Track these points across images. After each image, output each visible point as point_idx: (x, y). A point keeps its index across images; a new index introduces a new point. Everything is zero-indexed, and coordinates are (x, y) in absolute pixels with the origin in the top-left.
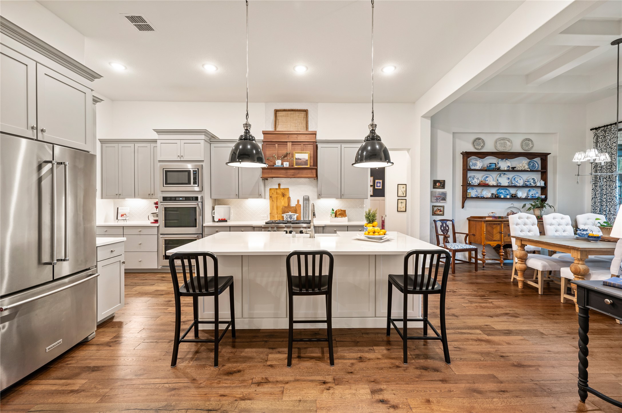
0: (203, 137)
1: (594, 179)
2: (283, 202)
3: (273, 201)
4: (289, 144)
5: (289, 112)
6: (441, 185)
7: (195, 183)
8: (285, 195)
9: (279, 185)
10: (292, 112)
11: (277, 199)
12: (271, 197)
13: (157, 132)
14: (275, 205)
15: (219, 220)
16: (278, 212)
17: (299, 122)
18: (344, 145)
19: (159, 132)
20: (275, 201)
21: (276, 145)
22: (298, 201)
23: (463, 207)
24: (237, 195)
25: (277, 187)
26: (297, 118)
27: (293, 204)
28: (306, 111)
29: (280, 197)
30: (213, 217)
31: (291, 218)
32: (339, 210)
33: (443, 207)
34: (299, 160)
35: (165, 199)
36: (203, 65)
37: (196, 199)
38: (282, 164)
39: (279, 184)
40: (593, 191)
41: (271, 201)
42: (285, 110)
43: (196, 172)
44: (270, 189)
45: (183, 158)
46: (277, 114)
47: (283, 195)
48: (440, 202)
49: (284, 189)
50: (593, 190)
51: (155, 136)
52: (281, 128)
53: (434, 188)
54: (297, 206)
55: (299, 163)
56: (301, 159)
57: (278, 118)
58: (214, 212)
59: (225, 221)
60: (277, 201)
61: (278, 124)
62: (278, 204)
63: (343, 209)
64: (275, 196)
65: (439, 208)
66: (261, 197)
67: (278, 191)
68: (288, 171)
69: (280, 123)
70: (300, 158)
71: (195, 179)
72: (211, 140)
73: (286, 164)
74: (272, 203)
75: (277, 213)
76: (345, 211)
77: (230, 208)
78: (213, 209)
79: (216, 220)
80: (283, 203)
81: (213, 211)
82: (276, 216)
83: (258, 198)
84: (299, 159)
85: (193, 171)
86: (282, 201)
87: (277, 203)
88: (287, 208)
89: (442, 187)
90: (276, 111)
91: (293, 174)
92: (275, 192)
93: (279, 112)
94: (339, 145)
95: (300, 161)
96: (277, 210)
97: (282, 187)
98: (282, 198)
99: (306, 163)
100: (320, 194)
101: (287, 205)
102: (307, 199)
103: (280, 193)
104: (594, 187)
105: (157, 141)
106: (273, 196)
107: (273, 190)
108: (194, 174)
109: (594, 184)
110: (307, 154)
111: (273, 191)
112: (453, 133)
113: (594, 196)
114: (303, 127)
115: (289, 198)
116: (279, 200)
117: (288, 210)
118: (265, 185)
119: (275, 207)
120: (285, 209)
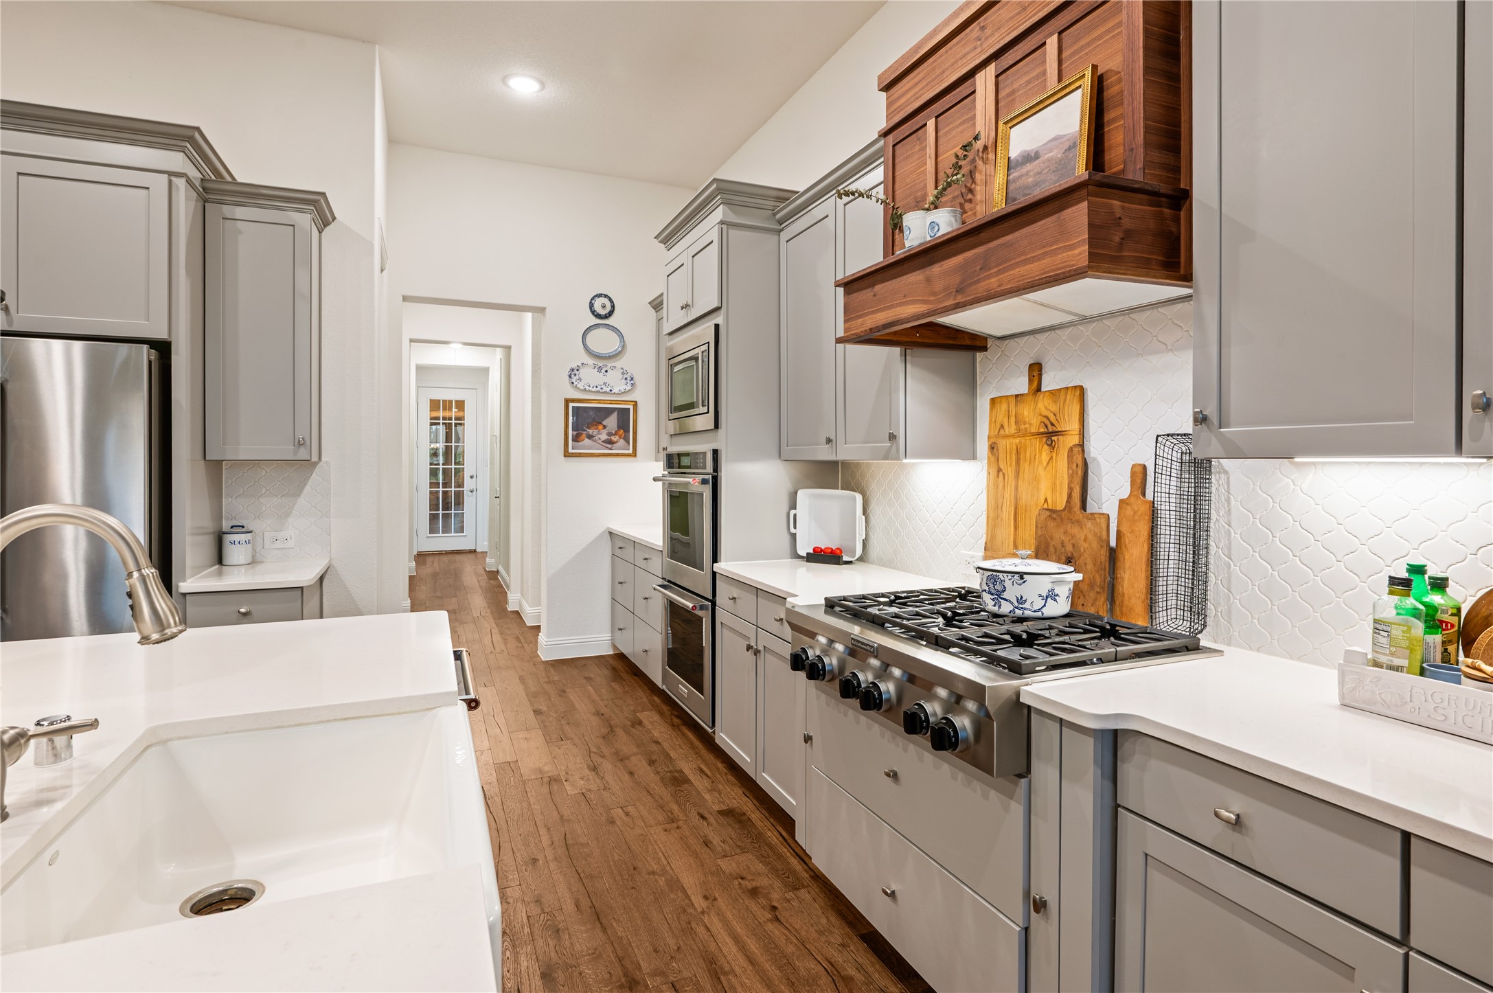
0: (719, 213)
2: (1046, 483)
3: (999, 470)
8: (1056, 433)
9: (1036, 370)
11: (1018, 463)
12: (995, 449)
14: (1009, 495)
15: (815, 550)
20: (1010, 472)
22: (1139, 476)
25: (1021, 384)
27: (1108, 494)
29: (1036, 446)
31: (998, 596)
34: (1029, 167)
39: (1031, 366)
41: (994, 471)
44: (993, 401)
47: (1050, 435)
49: (1055, 394)
54: (1129, 512)
55: (1027, 187)
56: (1037, 156)
58: (795, 515)
60: (1017, 474)
62: (1025, 497)
64: (1011, 442)
67: (1027, 411)
68: (936, 269)
70: (1035, 145)
72: (778, 216)
80: (1044, 491)
81: (793, 512)
84: (1026, 159)
86: (1041, 471)
87: (1016, 488)
91: (956, 279)
92: (1013, 419)
95: (1030, 173)
96: (1016, 528)
97: (1050, 381)
98: (1046, 458)
99: (1065, 168)
101: (1068, 501)
103: (1035, 424)
106: (1005, 444)
107: (1004, 406)
111: (1004, 414)
115: (1076, 456)
116: (1026, 468)
117: (1066, 533)
118: (970, 384)
119: (1007, 513)
120: (1051, 524)
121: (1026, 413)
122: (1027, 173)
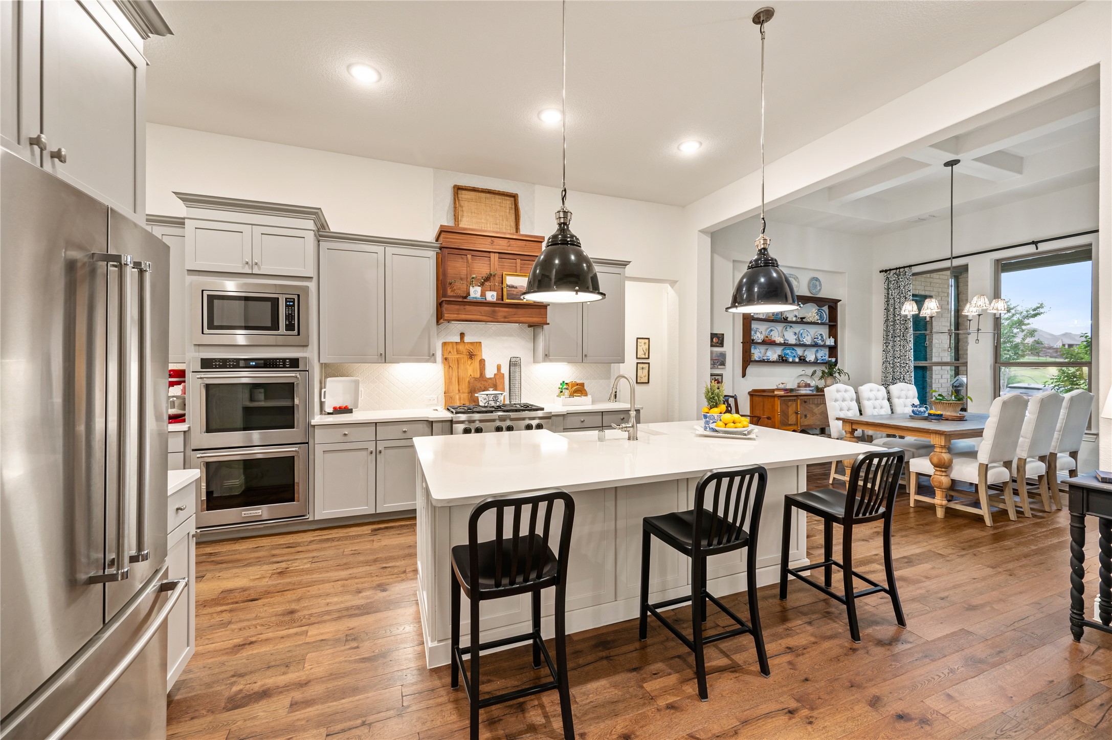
1: (885, 336)
2: (470, 370)
3: (450, 366)
4: (495, 257)
5: (483, 195)
6: (719, 342)
7: (290, 327)
8: (474, 355)
9: (462, 335)
10: (488, 195)
11: (458, 364)
12: (446, 359)
13: (183, 200)
14: (455, 374)
15: (335, 408)
16: (460, 388)
17: (503, 216)
19: (188, 199)
20: (455, 367)
21: (469, 257)
22: (499, 368)
23: (744, 375)
24: (381, 354)
25: (458, 339)
26: (499, 207)
27: (490, 372)
28: (514, 197)
29: (464, 357)
30: (323, 404)
31: (496, 401)
32: (573, 384)
33: (721, 375)
34: (513, 289)
35: (207, 364)
36: (349, 67)
37: (294, 363)
38: (483, 294)
40: (884, 353)
41: (447, 367)
42: (474, 190)
43: (294, 302)
44: (444, 344)
45: (259, 269)
46: (459, 196)
47: (471, 356)
48: (718, 368)
49: (472, 343)
50: (884, 351)
51: (179, 209)
52: (466, 223)
54: (498, 376)
55: (513, 294)
56: (516, 288)
57: (461, 201)
58: (325, 392)
59: (345, 410)
60: (458, 368)
61: (462, 216)
62: (461, 374)
63: (579, 382)
64: (453, 356)
65: (717, 377)
67: (461, 347)
69: (465, 214)
70: (515, 284)
71: (289, 317)
72: (320, 233)
73: (491, 296)
74: (449, 372)
75: (459, 391)
76: (583, 385)
77: (357, 383)
78: (323, 385)
79: (329, 409)
80: (470, 372)
81: (323, 390)
82: (457, 397)
83: (427, 361)
84: (513, 287)
85: (286, 299)
86: (468, 366)
87: (458, 372)
88: (481, 383)
89: (720, 344)
90: (458, 189)
92: (455, 350)
93: (463, 192)
95: (514, 291)
96: (459, 385)
97: (467, 339)
98: (469, 362)
100: (547, 353)
101: (478, 375)
102: (514, 364)
103: (465, 351)
104: (885, 347)
105: (183, 224)
106: (449, 357)
107: (451, 345)
108: (287, 306)
109: (885, 343)
110: (525, 278)
111: (449, 348)
112: (734, 261)
113: (885, 360)
114: (511, 226)
115: (482, 362)
116: (462, 366)
117: (481, 384)
119: (455, 380)
120: (476, 382)
121: (461, 348)
122: (513, 291)
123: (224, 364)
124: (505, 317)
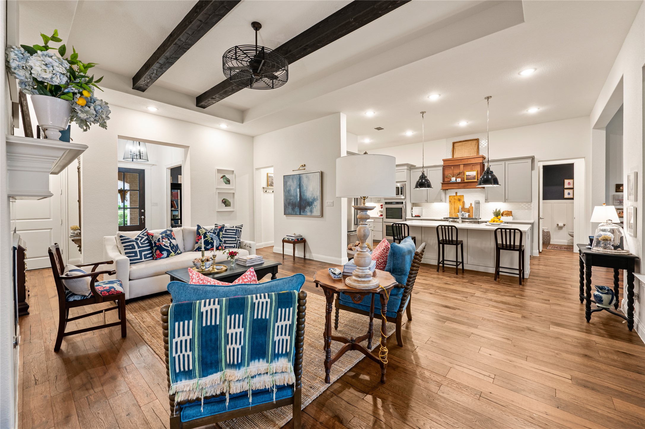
0: (406, 167)
2: (459, 205)
4: (462, 166)
5: (464, 142)
7: (401, 194)
9: (456, 193)
10: (466, 142)
12: (450, 201)
14: (453, 206)
15: (416, 216)
17: (472, 148)
18: (507, 163)
20: (453, 204)
21: (452, 167)
22: (471, 204)
24: (426, 200)
25: (455, 194)
26: (471, 145)
27: (467, 206)
28: (477, 140)
29: (457, 201)
30: (412, 214)
31: (463, 216)
32: (506, 211)
35: (386, 203)
37: (402, 203)
38: (456, 180)
41: (450, 204)
42: (460, 142)
43: (402, 188)
44: (450, 196)
46: (455, 145)
47: (459, 200)
49: (460, 196)
52: (457, 155)
53: (616, 191)
54: (470, 208)
57: (455, 148)
59: (419, 216)
61: (455, 152)
62: (455, 206)
63: (509, 210)
64: (453, 201)
66: (442, 202)
67: (456, 197)
68: (460, 184)
70: (469, 175)
71: (401, 192)
72: (411, 168)
73: (459, 180)
74: (451, 206)
75: (454, 212)
76: (511, 212)
77: (422, 208)
78: (412, 209)
79: (414, 216)
82: (454, 214)
83: (440, 202)
84: (469, 176)
88: (462, 209)
90: (454, 143)
92: (453, 198)
93: (456, 144)
94: (503, 163)
95: (469, 177)
97: (458, 194)
98: (459, 202)
99: (474, 178)
100: (487, 199)
101: (462, 207)
102: (478, 203)
103: (457, 199)
106: (452, 201)
110: (475, 172)
111: (451, 198)
114: (475, 152)
115: (464, 203)
116: (456, 204)
118: (446, 194)
119: (453, 209)
123: (391, 203)
124: (463, 187)
